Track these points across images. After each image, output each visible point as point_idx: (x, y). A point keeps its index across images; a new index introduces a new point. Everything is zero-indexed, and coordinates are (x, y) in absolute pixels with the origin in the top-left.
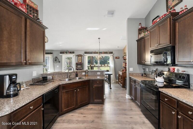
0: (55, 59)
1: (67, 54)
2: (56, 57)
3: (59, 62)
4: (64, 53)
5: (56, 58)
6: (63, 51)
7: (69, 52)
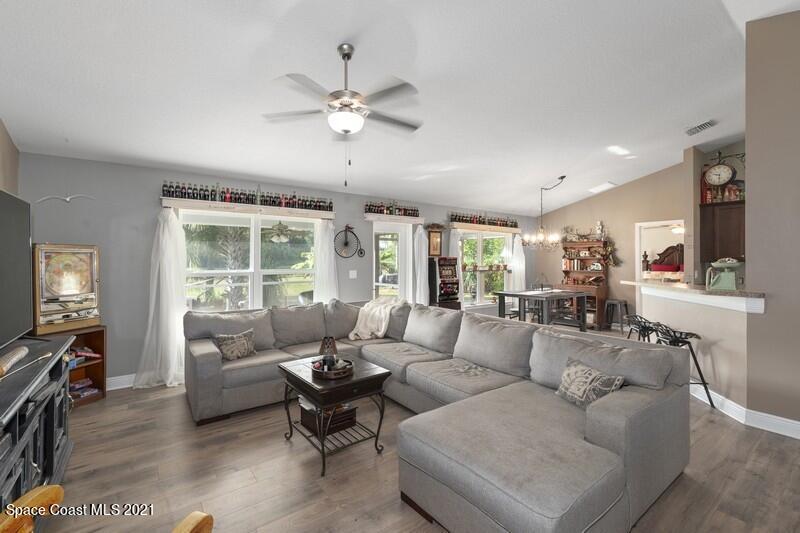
0: (342, 237)
1: (393, 217)
2: (348, 229)
3: (361, 252)
4: (381, 212)
5: (349, 234)
6: (379, 203)
7: (400, 210)
